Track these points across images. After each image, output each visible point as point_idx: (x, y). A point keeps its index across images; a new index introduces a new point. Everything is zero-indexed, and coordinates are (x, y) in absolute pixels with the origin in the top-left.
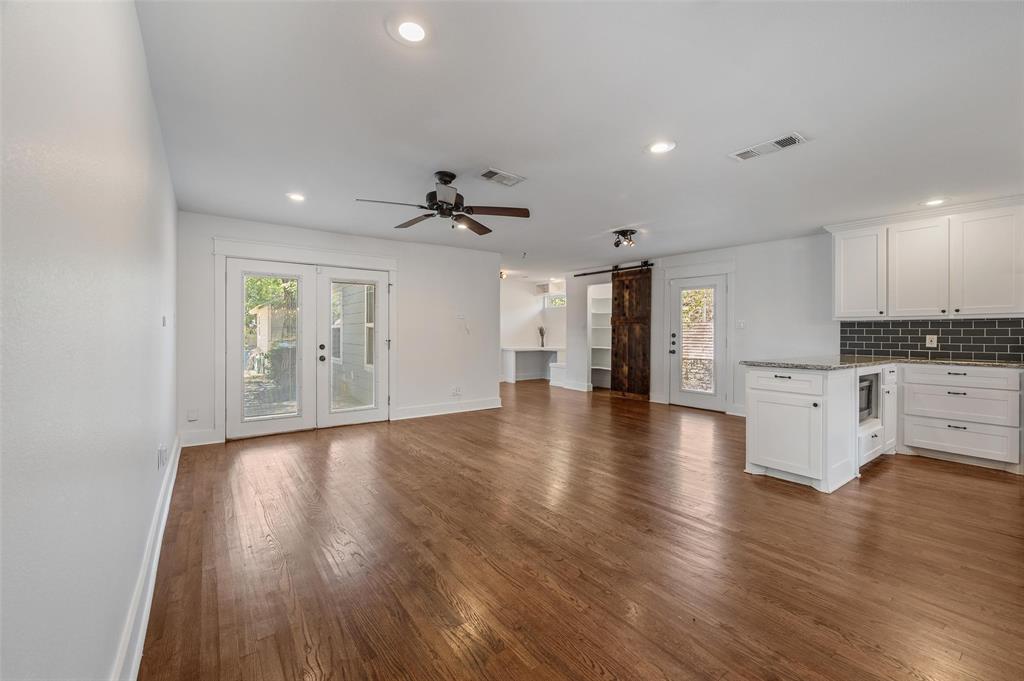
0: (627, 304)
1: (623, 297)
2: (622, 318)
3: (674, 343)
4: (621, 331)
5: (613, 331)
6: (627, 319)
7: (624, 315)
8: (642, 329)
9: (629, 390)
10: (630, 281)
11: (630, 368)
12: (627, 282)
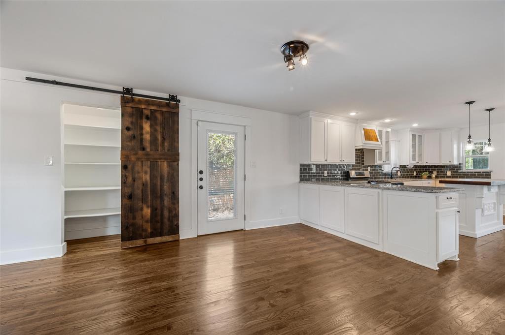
0: (147, 137)
1: (142, 128)
2: (140, 152)
3: (201, 179)
4: (138, 167)
5: (124, 167)
6: (147, 154)
7: (144, 149)
8: (169, 166)
9: (153, 235)
10: (152, 112)
11: (154, 210)
12: (147, 112)
